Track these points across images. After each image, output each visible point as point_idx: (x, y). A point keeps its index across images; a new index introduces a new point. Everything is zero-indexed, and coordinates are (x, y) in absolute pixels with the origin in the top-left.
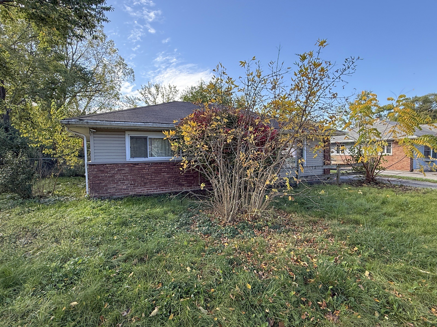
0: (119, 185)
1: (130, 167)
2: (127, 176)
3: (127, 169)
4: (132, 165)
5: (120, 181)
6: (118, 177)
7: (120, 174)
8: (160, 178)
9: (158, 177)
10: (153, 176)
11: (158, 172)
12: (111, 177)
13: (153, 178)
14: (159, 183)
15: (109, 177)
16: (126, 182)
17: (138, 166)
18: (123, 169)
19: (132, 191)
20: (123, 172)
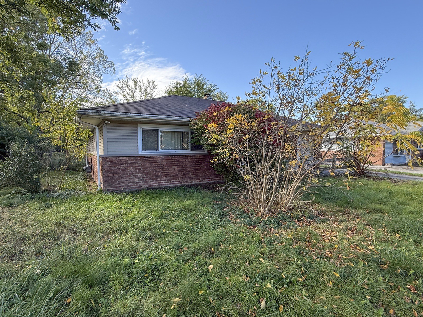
0: (132, 178)
1: (142, 160)
2: (140, 169)
3: (139, 162)
4: (144, 158)
5: (133, 174)
6: (130, 170)
7: (133, 167)
8: (171, 171)
9: (169, 170)
10: (164, 170)
11: (169, 165)
12: (124, 170)
13: (165, 171)
14: (170, 176)
15: (122, 170)
16: (139, 175)
17: (150, 159)
18: (136, 162)
19: (144, 184)
20: (136, 165)
